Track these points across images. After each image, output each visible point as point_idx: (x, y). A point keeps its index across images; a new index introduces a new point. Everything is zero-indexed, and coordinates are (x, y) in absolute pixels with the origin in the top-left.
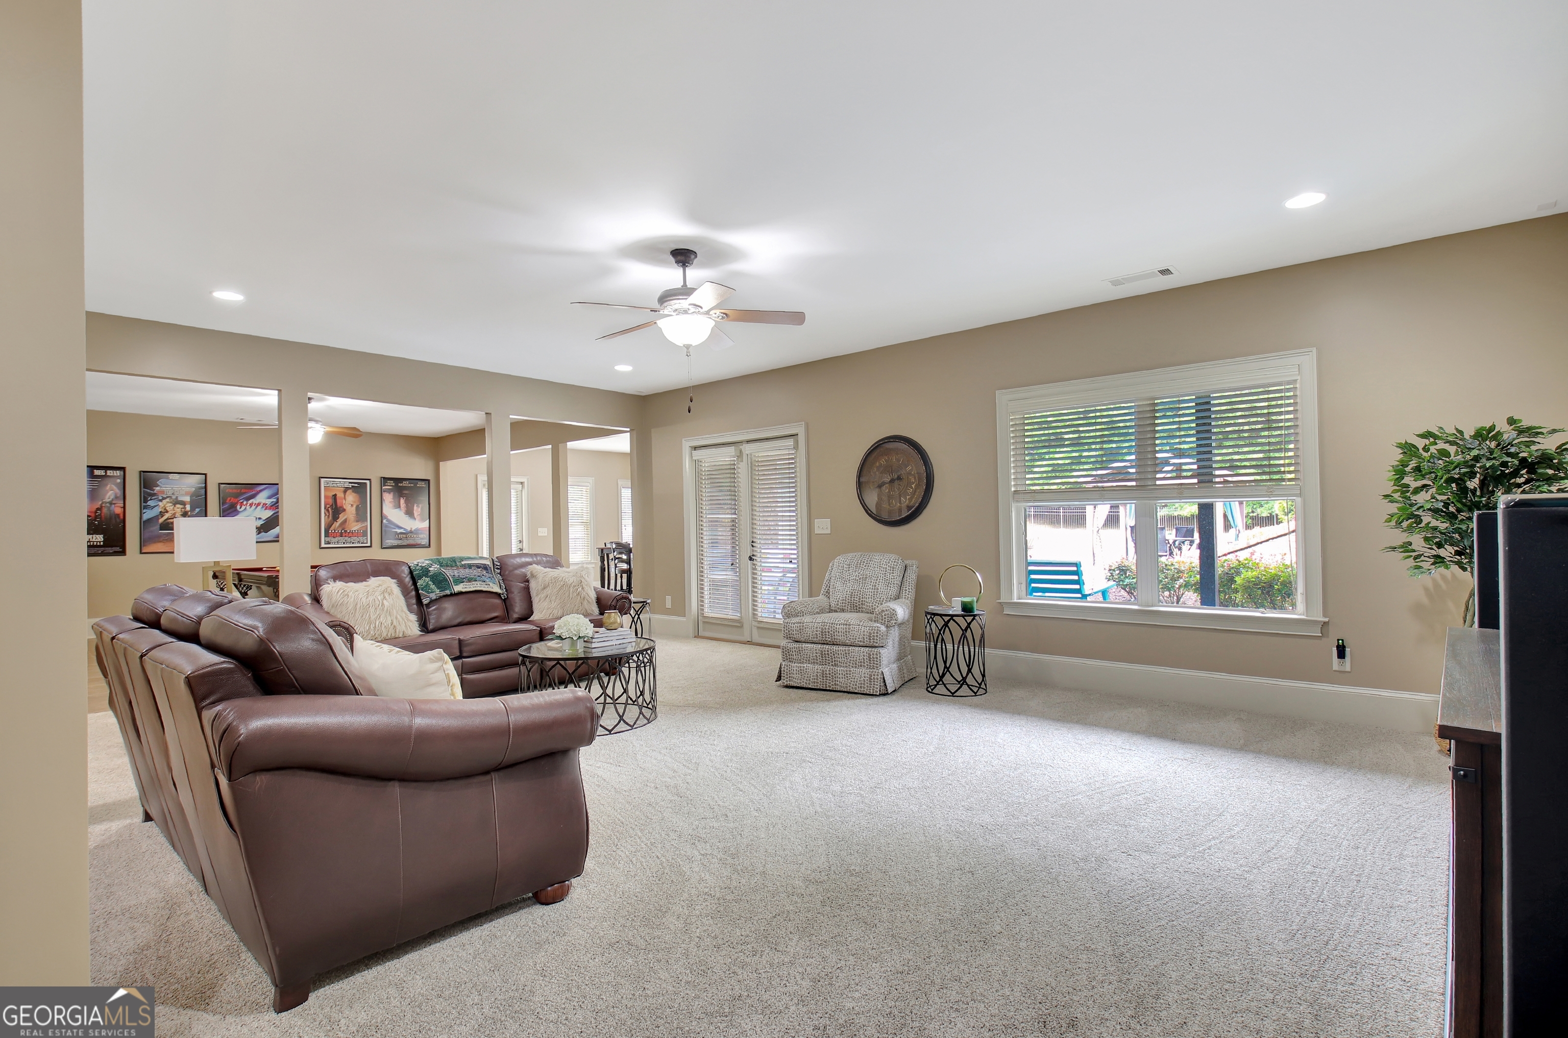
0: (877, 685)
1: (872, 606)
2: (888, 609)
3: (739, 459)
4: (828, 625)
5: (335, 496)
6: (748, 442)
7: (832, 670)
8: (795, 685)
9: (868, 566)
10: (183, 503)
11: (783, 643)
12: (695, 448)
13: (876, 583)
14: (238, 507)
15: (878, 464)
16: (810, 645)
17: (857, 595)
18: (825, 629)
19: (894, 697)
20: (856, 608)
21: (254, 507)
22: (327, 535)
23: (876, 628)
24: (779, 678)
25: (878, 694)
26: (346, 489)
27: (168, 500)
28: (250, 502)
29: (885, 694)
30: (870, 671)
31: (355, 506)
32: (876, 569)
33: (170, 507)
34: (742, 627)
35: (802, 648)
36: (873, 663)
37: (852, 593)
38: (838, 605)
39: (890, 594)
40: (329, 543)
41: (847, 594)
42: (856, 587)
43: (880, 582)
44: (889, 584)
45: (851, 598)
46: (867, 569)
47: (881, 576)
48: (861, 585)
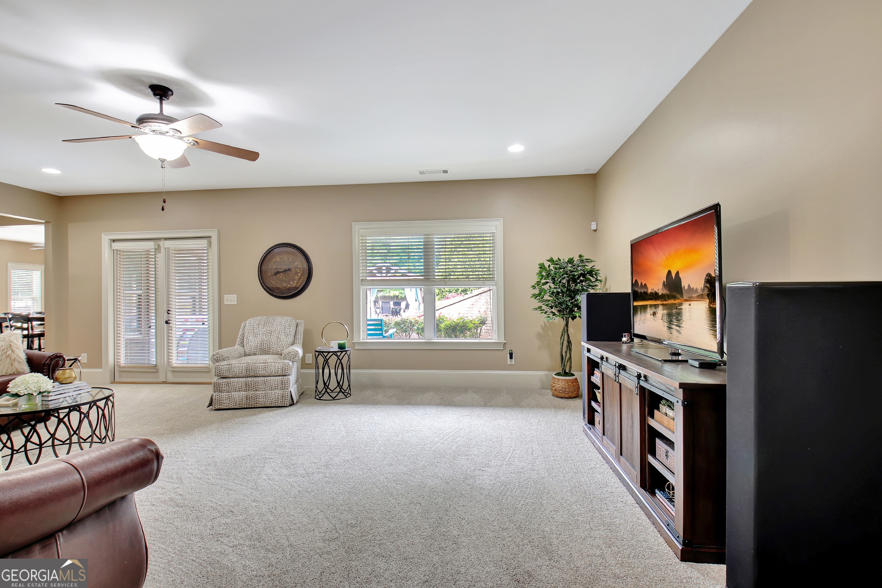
0: (287, 400)
1: (277, 350)
2: (293, 351)
3: (157, 251)
4: (251, 364)
6: (166, 239)
7: (254, 394)
8: (224, 408)
9: (273, 325)
11: (215, 379)
12: (114, 241)
13: (279, 335)
15: (274, 260)
16: (237, 379)
17: (266, 344)
18: (249, 367)
19: (298, 405)
20: (265, 351)
23: (287, 364)
24: (210, 404)
25: (288, 405)
29: (292, 404)
30: (282, 392)
32: (278, 326)
34: (157, 372)
35: (230, 382)
36: (284, 386)
37: (262, 342)
38: (251, 351)
39: (289, 341)
41: (258, 343)
42: (264, 338)
43: (281, 334)
44: (287, 335)
45: (261, 345)
46: (272, 326)
47: (282, 331)
48: (268, 337)
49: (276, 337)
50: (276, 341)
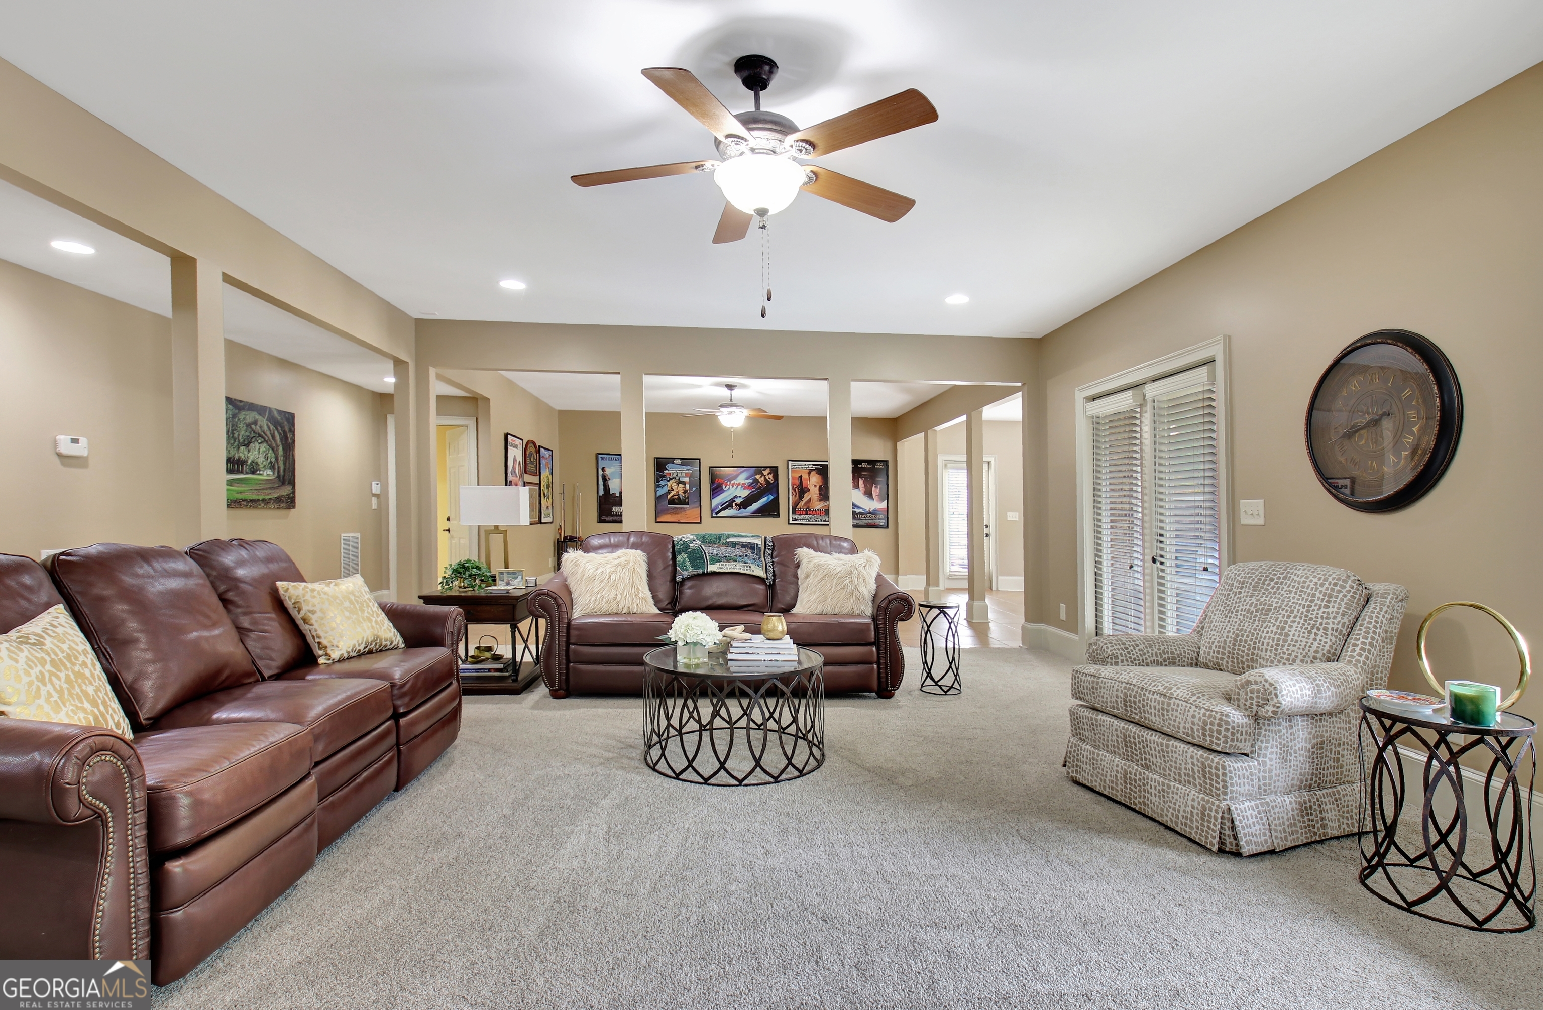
0: (1218, 830)
5: (801, 477)
6: (1152, 380)
7: (1140, 774)
9: (1278, 588)
10: (684, 483)
12: (1090, 399)
13: (1286, 622)
14: (724, 487)
15: (1344, 393)
16: (1109, 719)
17: (1246, 641)
20: (1241, 664)
21: (735, 487)
22: (794, 512)
24: (1065, 763)
26: (810, 471)
27: (673, 480)
28: (733, 482)
29: (1227, 855)
30: (1200, 800)
31: (818, 487)
32: (1293, 595)
33: (674, 486)
35: (1096, 720)
36: (1211, 782)
37: (1237, 635)
38: (1209, 654)
40: (796, 520)
41: (1227, 637)
42: (1246, 625)
43: (1294, 622)
44: (1313, 627)
45: (1234, 645)
46: (1275, 593)
47: (1298, 610)
48: (1257, 623)
49: (1277, 629)
50: (1273, 640)
